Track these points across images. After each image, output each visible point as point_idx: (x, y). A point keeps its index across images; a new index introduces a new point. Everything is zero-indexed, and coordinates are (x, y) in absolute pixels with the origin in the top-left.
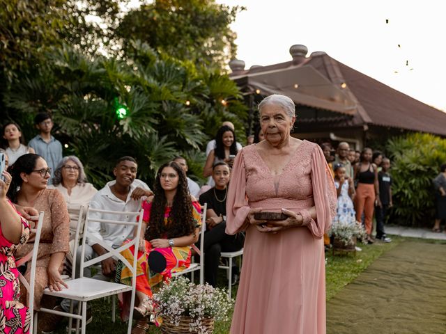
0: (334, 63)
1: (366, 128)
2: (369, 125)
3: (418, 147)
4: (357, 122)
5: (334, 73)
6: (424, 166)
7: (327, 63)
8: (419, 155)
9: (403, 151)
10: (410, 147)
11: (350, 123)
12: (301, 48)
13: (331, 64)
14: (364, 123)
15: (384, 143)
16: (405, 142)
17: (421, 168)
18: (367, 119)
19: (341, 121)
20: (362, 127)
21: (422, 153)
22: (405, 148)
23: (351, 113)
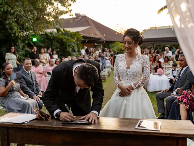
0: (90, 19)
1: (105, 42)
2: (105, 41)
3: (117, 46)
4: (102, 40)
5: (91, 23)
6: (119, 51)
7: (88, 19)
8: (117, 48)
9: (113, 47)
10: (115, 46)
11: (100, 41)
12: (78, 14)
13: (89, 20)
15: (108, 45)
16: (114, 45)
17: (118, 52)
18: (105, 40)
19: (97, 40)
20: (104, 42)
21: (118, 48)
22: (114, 46)
23: (101, 38)
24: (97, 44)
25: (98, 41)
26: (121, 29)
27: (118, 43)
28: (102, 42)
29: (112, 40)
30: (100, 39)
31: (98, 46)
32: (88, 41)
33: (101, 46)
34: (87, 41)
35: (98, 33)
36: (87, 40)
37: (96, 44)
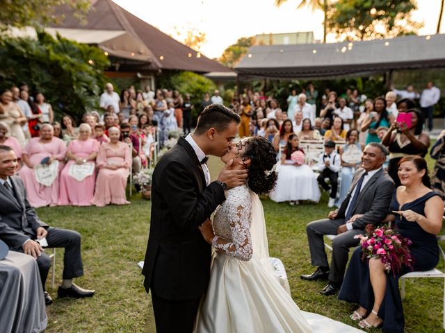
1: (160, 71)
2: (162, 69)
3: (187, 81)
4: (154, 67)
5: (122, 20)
7: (114, 8)
9: (180, 84)
10: (183, 82)
11: (150, 68)
13: (117, 11)
14: (159, 68)
15: (168, 79)
16: (180, 78)
18: (160, 65)
19: (143, 65)
20: (158, 71)
21: (191, 87)
22: (181, 82)
23: (151, 61)
24: (141, 74)
25: (143, 68)
26: (189, 32)
27: (191, 74)
28: (154, 72)
29: (177, 67)
30: (148, 63)
31: (143, 79)
32: (120, 68)
33: (150, 80)
34: (117, 68)
35: (143, 48)
36: (117, 66)
37: (139, 75)
